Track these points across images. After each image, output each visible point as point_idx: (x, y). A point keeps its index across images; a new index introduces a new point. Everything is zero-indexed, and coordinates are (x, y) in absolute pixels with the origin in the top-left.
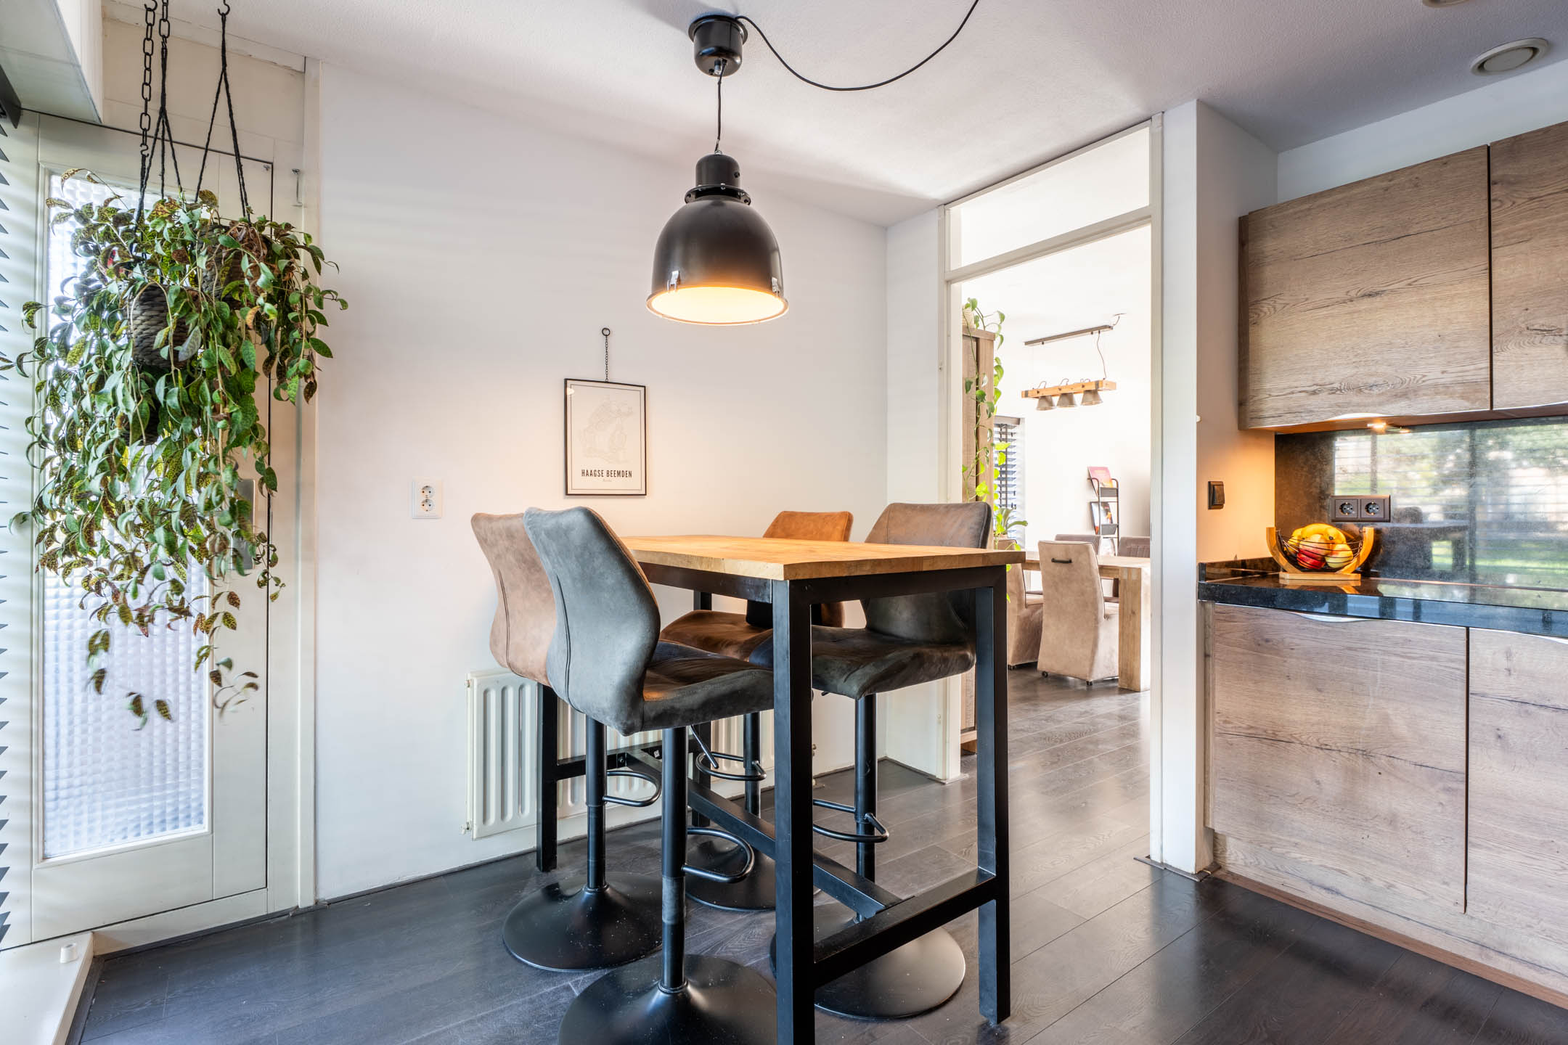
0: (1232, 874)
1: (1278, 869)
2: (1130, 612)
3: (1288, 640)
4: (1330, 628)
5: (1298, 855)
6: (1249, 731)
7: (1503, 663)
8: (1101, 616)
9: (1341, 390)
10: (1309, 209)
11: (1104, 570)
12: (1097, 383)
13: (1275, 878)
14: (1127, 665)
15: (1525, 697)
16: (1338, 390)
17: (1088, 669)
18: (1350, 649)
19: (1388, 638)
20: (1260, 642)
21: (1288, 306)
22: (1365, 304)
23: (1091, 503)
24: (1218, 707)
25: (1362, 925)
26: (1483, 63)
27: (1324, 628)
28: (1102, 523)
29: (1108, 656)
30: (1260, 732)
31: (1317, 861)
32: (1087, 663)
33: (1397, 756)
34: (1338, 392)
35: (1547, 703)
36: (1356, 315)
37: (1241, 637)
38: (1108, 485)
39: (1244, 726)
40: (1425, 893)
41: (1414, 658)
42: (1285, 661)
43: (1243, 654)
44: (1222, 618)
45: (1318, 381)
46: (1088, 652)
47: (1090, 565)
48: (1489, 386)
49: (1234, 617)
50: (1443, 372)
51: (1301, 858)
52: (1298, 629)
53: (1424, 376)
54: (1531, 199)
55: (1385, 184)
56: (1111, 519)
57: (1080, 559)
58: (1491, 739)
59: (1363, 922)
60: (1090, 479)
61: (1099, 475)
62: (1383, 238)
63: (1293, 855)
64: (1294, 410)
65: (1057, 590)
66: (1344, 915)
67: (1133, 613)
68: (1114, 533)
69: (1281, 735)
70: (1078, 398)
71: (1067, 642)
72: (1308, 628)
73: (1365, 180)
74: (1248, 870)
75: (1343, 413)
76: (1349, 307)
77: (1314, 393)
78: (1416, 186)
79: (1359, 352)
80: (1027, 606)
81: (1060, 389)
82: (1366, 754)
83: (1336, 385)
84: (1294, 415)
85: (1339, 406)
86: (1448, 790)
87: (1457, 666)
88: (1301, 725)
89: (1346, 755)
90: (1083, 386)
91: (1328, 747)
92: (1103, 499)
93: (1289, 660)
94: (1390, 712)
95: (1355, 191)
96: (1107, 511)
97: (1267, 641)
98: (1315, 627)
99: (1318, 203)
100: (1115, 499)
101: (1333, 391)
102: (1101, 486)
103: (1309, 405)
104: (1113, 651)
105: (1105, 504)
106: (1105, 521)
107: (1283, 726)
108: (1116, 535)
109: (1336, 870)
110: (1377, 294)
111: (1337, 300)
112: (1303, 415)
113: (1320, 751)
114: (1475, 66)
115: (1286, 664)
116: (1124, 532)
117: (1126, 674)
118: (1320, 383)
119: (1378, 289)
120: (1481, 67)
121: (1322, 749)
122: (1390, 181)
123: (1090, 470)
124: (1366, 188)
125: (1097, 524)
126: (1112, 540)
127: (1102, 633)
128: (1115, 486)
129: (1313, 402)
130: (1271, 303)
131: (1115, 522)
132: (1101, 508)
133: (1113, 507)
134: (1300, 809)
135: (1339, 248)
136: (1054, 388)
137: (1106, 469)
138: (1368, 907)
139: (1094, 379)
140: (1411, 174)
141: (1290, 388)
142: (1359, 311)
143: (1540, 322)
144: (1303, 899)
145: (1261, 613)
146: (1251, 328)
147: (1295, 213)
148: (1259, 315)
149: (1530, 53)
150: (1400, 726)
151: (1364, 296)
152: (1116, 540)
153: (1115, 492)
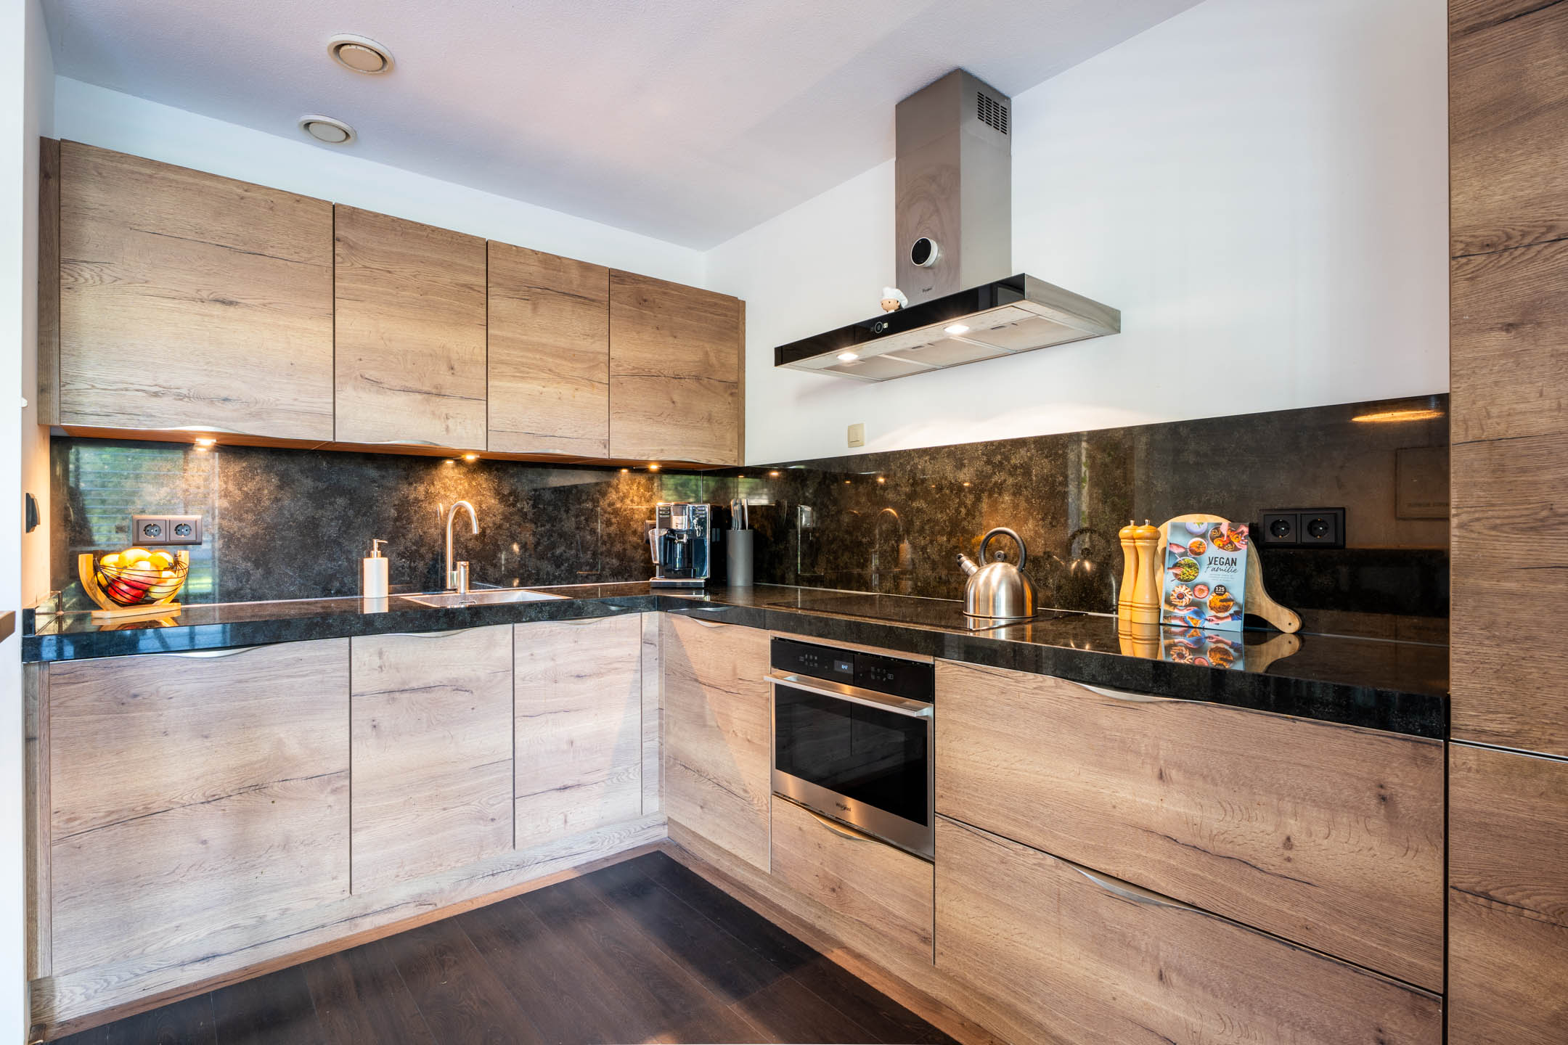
0: (68, 1023)
1: (137, 975)
3: (164, 689)
4: (219, 664)
5: (180, 939)
6: (108, 819)
7: (377, 662)
9: (189, 397)
10: (151, 176)
13: (133, 988)
15: (392, 687)
16: (185, 396)
18: (240, 682)
19: (278, 662)
20: (124, 701)
21: (119, 282)
22: (218, 310)
24: (55, 805)
25: (246, 972)
26: (310, 123)
27: (208, 665)
30: (125, 813)
31: (203, 933)
33: (289, 778)
34: (186, 399)
35: (407, 687)
36: (206, 319)
37: (96, 701)
39: (101, 814)
40: (316, 899)
41: (307, 675)
42: (161, 715)
43: (99, 721)
44: (61, 681)
45: (161, 382)
48: (332, 420)
49: (83, 675)
50: (296, 400)
51: (183, 940)
52: (178, 672)
53: (278, 400)
54: (366, 267)
55: (240, 191)
58: (369, 730)
59: (246, 969)
62: (237, 247)
63: (174, 942)
64: (129, 411)
66: (223, 975)
69: (155, 807)
72: (191, 669)
73: (220, 177)
74: (92, 1002)
75: (192, 424)
76: (198, 307)
77: (156, 395)
78: (271, 209)
79: (211, 360)
82: (258, 788)
83: (184, 391)
84: (129, 417)
85: (187, 416)
86: (334, 791)
87: (341, 674)
88: (183, 783)
89: (239, 797)
91: (217, 797)
93: (165, 712)
94: (282, 735)
95: (207, 183)
97: (135, 696)
98: (200, 666)
99: (162, 174)
101: (180, 397)
103: (148, 408)
107: (158, 795)
109: (228, 928)
110: (231, 303)
111: (186, 295)
112: (141, 418)
113: (206, 805)
114: (302, 122)
115: (162, 718)
118: (165, 384)
119: (234, 299)
120: (307, 125)
121: (209, 802)
122: (246, 191)
124: (220, 186)
129: (154, 405)
130: (96, 270)
134: (182, 883)
135: (189, 238)
138: (248, 950)
140: (268, 195)
141: (122, 382)
142: (212, 316)
143: (371, 374)
144: (172, 990)
145: (124, 663)
146: (64, 294)
147: (133, 172)
148: (76, 280)
149: (344, 136)
150: (293, 748)
151: (217, 301)
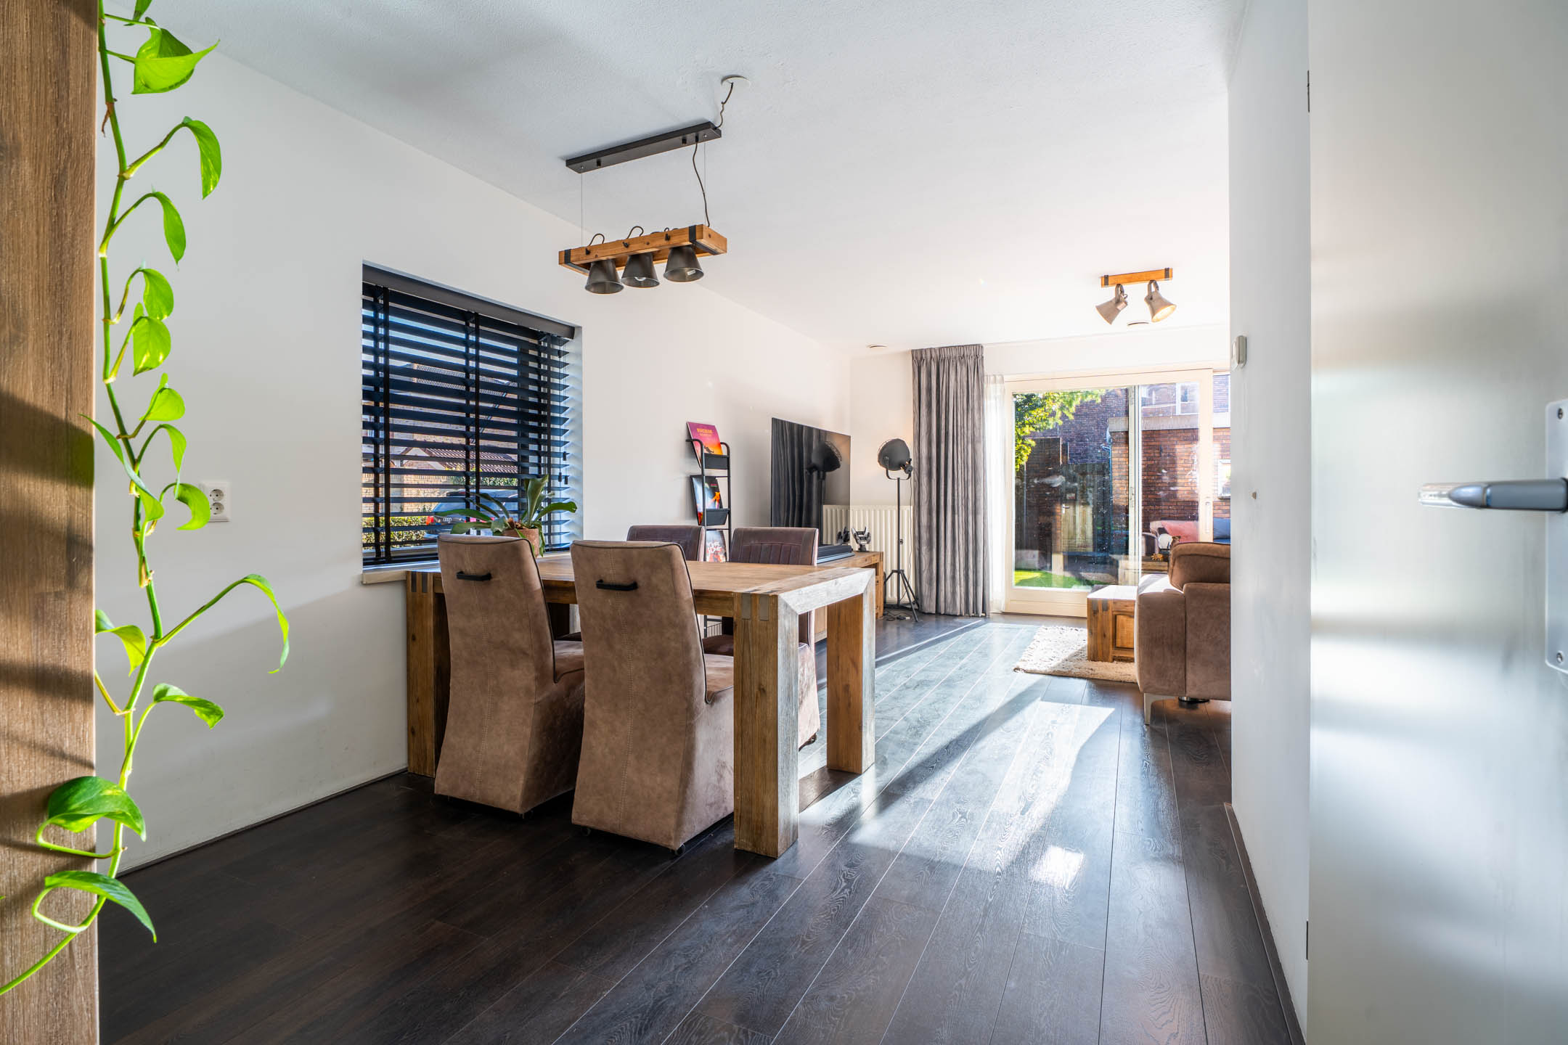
2: (756, 690)
8: (700, 698)
11: (703, 599)
12: (693, 231)
14: (750, 801)
17: (672, 821)
23: (691, 477)
28: (707, 507)
29: (714, 779)
32: (671, 808)
38: (716, 452)
46: (671, 782)
47: (675, 593)
56: (720, 501)
57: (654, 580)
60: (690, 441)
61: (705, 435)
65: (611, 647)
67: (762, 690)
68: (724, 524)
70: (660, 268)
71: (631, 758)
80: (556, 676)
81: (627, 246)
90: (668, 238)
92: (708, 472)
96: (715, 490)
100: (725, 472)
102: (705, 451)
104: (724, 766)
105: (712, 480)
106: (710, 504)
108: (726, 526)
116: (738, 521)
117: (749, 821)
123: (692, 427)
125: (700, 509)
126: (721, 533)
127: (703, 736)
128: (725, 453)
131: (725, 506)
132: (706, 485)
133: (722, 483)
136: (616, 243)
137: (712, 428)
139: (685, 224)
152: (726, 533)
153: (724, 462)
